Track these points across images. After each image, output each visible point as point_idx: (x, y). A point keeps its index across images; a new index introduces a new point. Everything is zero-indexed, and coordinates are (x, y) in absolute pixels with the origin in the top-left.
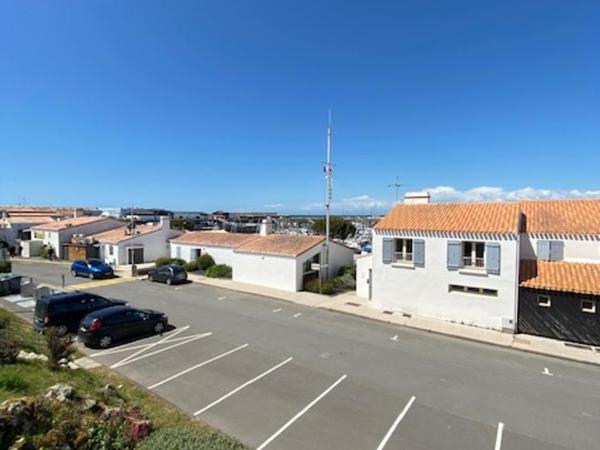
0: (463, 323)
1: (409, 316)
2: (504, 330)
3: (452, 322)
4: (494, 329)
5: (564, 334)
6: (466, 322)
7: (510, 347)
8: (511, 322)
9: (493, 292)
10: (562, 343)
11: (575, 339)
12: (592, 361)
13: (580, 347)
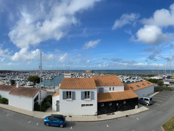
1: (71, 117)
2: (95, 115)
4: (93, 115)
5: (106, 112)
6: (86, 115)
7: (98, 121)
8: (96, 112)
9: (92, 105)
10: (106, 115)
11: (108, 112)
12: (112, 118)
13: (109, 115)
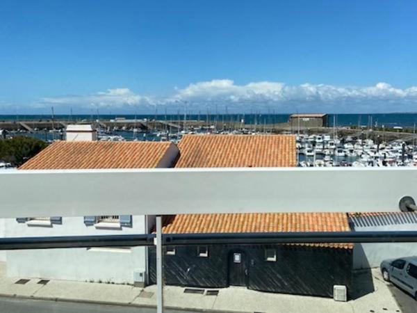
0: (100, 282)
1: (45, 282)
2: (136, 284)
3: (91, 282)
4: (128, 284)
5: (186, 280)
6: (104, 280)
7: (129, 305)
8: (141, 275)
10: (183, 288)
11: (195, 284)
13: (194, 292)
